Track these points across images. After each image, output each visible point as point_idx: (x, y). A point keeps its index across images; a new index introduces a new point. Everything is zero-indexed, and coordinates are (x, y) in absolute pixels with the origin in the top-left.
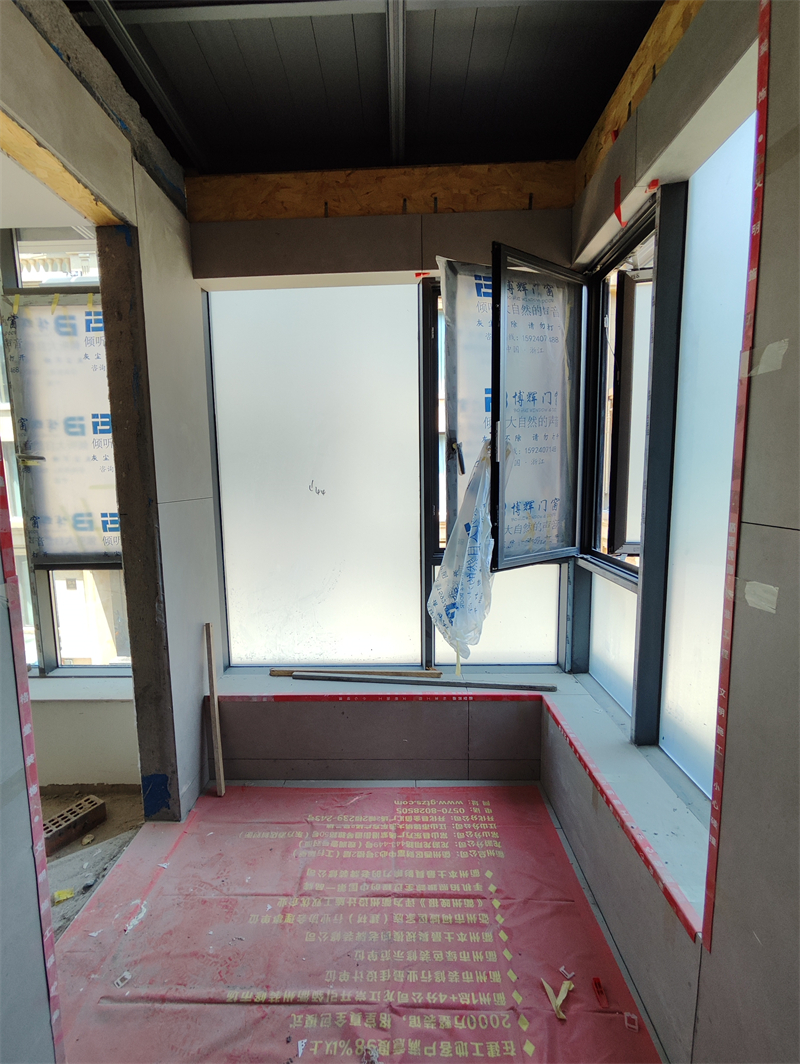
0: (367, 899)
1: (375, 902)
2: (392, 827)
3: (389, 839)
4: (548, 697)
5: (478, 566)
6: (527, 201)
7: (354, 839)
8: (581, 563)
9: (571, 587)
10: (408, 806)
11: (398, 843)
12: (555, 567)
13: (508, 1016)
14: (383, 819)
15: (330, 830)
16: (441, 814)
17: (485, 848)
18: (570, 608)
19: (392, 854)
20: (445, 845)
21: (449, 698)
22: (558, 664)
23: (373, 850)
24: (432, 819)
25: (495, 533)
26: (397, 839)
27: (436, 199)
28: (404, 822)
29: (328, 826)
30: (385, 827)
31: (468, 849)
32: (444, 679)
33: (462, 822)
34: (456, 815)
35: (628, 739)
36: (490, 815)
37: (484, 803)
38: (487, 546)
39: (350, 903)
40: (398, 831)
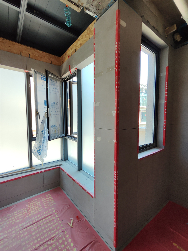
0: (22, 230)
1: (25, 230)
2: (26, 210)
3: (26, 213)
4: (61, 167)
5: (46, 140)
6: (51, 62)
7: (15, 219)
8: (65, 137)
9: (63, 143)
10: (29, 203)
11: (28, 213)
12: (60, 139)
13: (62, 233)
14: (23, 209)
15: (6, 220)
16: (39, 201)
17: (51, 204)
18: (63, 147)
19: (27, 216)
20: (41, 208)
21: (38, 173)
22: (61, 160)
23: (21, 219)
24: (37, 203)
25: (49, 133)
26: (28, 212)
27: (29, 55)
28: (29, 208)
29: (5, 219)
30: (24, 211)
31: (47, 206)
32: (36, 169)
33: (45, 201)
34: (43, 200)
35: (77, 170)
36: (51, 197)
37: (49, 195)
38: (47, 135)
39: (17, 234)
40: (28, 210)
